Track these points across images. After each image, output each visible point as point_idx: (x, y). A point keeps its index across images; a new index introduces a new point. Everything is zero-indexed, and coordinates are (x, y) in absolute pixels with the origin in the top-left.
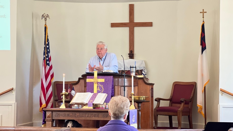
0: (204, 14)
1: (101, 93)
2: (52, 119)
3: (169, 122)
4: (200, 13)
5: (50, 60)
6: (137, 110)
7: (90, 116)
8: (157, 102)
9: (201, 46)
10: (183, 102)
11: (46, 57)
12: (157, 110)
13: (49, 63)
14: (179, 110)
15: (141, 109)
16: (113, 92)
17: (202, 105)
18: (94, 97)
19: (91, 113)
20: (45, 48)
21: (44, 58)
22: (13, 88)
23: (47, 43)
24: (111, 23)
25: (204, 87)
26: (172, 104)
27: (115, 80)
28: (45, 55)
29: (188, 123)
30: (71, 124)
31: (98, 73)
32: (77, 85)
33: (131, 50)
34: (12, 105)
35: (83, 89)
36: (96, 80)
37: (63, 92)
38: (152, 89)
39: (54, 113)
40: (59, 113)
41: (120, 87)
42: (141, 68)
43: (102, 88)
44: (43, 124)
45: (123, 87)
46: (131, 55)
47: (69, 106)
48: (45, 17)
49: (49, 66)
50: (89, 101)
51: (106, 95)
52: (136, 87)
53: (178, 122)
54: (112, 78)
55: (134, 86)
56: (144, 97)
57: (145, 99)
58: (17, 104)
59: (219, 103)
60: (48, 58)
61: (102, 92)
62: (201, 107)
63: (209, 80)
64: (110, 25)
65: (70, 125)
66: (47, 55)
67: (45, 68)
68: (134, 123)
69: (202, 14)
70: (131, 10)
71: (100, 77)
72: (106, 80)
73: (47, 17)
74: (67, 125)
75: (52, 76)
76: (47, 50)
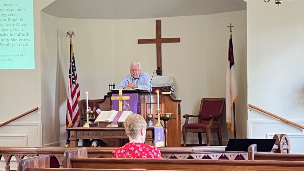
0: (232, 28)
1: (127, 111)
2: (76, 139)
3: (198, 139)
4: (228, 27)
5: (76, 78)
6: (163, 128)
7: (114, 135)
8: (185, 119)
9: (229, 61)
10: (211, 118)
11: (72, 76)
12: (186, 127)
13: (75, 81)
14: (207, 126)
15: (168, 126)
16: (139, 109)
17: (232, 121)
18: (120, 115)
19: (116, 132)
20: (70, 66)
21: (70, 77)
22: (38, 108)
23: (73, 61)
24: (138, 40)
25: (233, 103)
26: (201, 120)
27: (141, 97)
28: (71, 74)
29: (218, 140)
30: (96, 143)
31: (123, 90)
32: (103, 103)
33: (158, 66)
34: (37, 125)
35: (109, 108)
36: (121, 98)
37: (87, 110)
38: (179, 105)
39: (78, 133)
40: (83, 132)
41: (146, 104)
42: (169, 85)
43: (127, 106)
44: (67, 144)
45: (149, 105)
46: (159, 72)
47: (94, 125)
48: (70, 34)
49: (75, 84)
50: (114, 119)
51: (131, 113)
52: (163, 104)
53: (206, 139)
54: (137, 95)
55: (160, 103)
56: (170, 114)
57: (171, 116)
58: (42, 123)
59: (247, 119)
60: (74, 75)
61: (128, 109)
62: (230, 123)
63: (237, 96)
64: (137, 42)
65: (94, 144)
66: (72, 73)
67: (71, 86)
68: (159, 141)
69: (229, 28)
70: (158, 26)
71: (125, 94)
72: (132, 98)
73: (72, 34)
74: (92, 145)
75: (79, 95)
76: (73, 68)
